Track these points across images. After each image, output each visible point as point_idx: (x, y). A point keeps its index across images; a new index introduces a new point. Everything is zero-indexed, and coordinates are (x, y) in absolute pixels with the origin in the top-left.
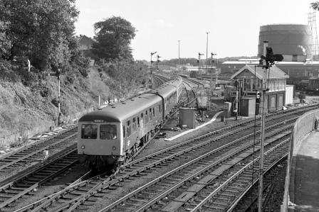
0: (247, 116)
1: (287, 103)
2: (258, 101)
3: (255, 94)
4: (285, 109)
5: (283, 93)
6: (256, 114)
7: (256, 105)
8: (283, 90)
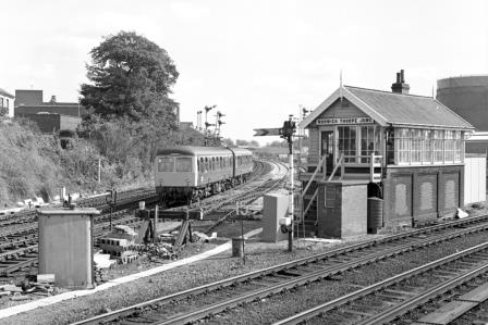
0: (338, 236)
1: (468, 199)
2: (374, 190)
3: (367, 170)
4: (463, 215)
5: (458, 173)
6: (370, 231)
7: (369, 201)
8: (458, 162)
